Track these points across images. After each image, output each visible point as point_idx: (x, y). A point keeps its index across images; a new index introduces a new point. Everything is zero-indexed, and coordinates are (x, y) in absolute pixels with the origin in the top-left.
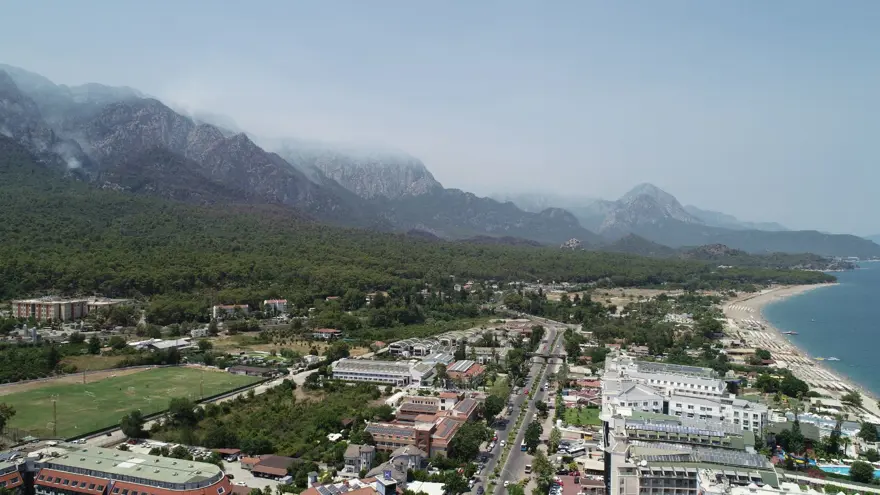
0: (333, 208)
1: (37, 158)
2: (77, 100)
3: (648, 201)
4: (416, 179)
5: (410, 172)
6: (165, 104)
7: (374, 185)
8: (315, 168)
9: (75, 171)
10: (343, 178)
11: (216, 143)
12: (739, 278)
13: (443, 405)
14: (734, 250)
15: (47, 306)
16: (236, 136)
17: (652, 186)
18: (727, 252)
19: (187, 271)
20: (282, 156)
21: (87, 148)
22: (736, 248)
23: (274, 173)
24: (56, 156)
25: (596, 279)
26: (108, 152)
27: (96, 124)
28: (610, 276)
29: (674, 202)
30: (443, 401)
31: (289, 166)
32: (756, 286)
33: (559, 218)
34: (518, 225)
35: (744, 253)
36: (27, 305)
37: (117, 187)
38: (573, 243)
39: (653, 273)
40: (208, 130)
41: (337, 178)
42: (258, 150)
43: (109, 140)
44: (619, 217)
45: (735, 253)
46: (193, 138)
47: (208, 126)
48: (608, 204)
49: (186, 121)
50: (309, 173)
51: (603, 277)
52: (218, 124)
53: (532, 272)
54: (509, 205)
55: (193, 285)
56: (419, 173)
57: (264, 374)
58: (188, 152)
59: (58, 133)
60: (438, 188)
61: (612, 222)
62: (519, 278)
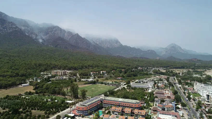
0: (98, 50)
1: (34, 40)
2: (41, 26)
3: (174, 48)
4: (116, 43)
5: (115, 41)
6: (60, 27)
7: (106, 45)
8: (93, 41)
9: (42, 43)
10: (99, 43)
11: (71, 36)
12: (204, 66)
13: (165, 92)
14: (200, 60)
15: (59, 72)
16: (76, 34)
17: (175, 44)
18: (198, 60)
19: (81, 65)
20: (86, 38)
21: (44, 37)
22: (200, 59)
23: (85, 42)
24: (37, 39)
25: (169, 67)
26: (48, 38)
27: (45, 32)
28: (172, 66)
29: (180, 48)
30: (165, 91)
31: (88, 41)
32: (210, 68)
33: (152, 52)
34: (141, 54)
35: (202, 61)
36: (55, 72)
37: (52, 46)
38: (158, 58)
39: (182, 65)
40: (70, 33)
41: (98, 43)
42: (81, 37)
43: (48, 36)
44: (166, 52)
45: (200, 61)
46: (66, 34)
47: (69, 32)
48: (163, 48)
49: (64, 31)
50: (92, 42)
51: (170, 66)
52: (71, 31)
53: (153, 65)
54: (139, 49)
55: (83, 68)
56: (117, 42)
57: (116, 86)
58: (65, 38)
59: (37, 34)
60: (121, 45)
61: (165, 53)
62: (150, 67)
